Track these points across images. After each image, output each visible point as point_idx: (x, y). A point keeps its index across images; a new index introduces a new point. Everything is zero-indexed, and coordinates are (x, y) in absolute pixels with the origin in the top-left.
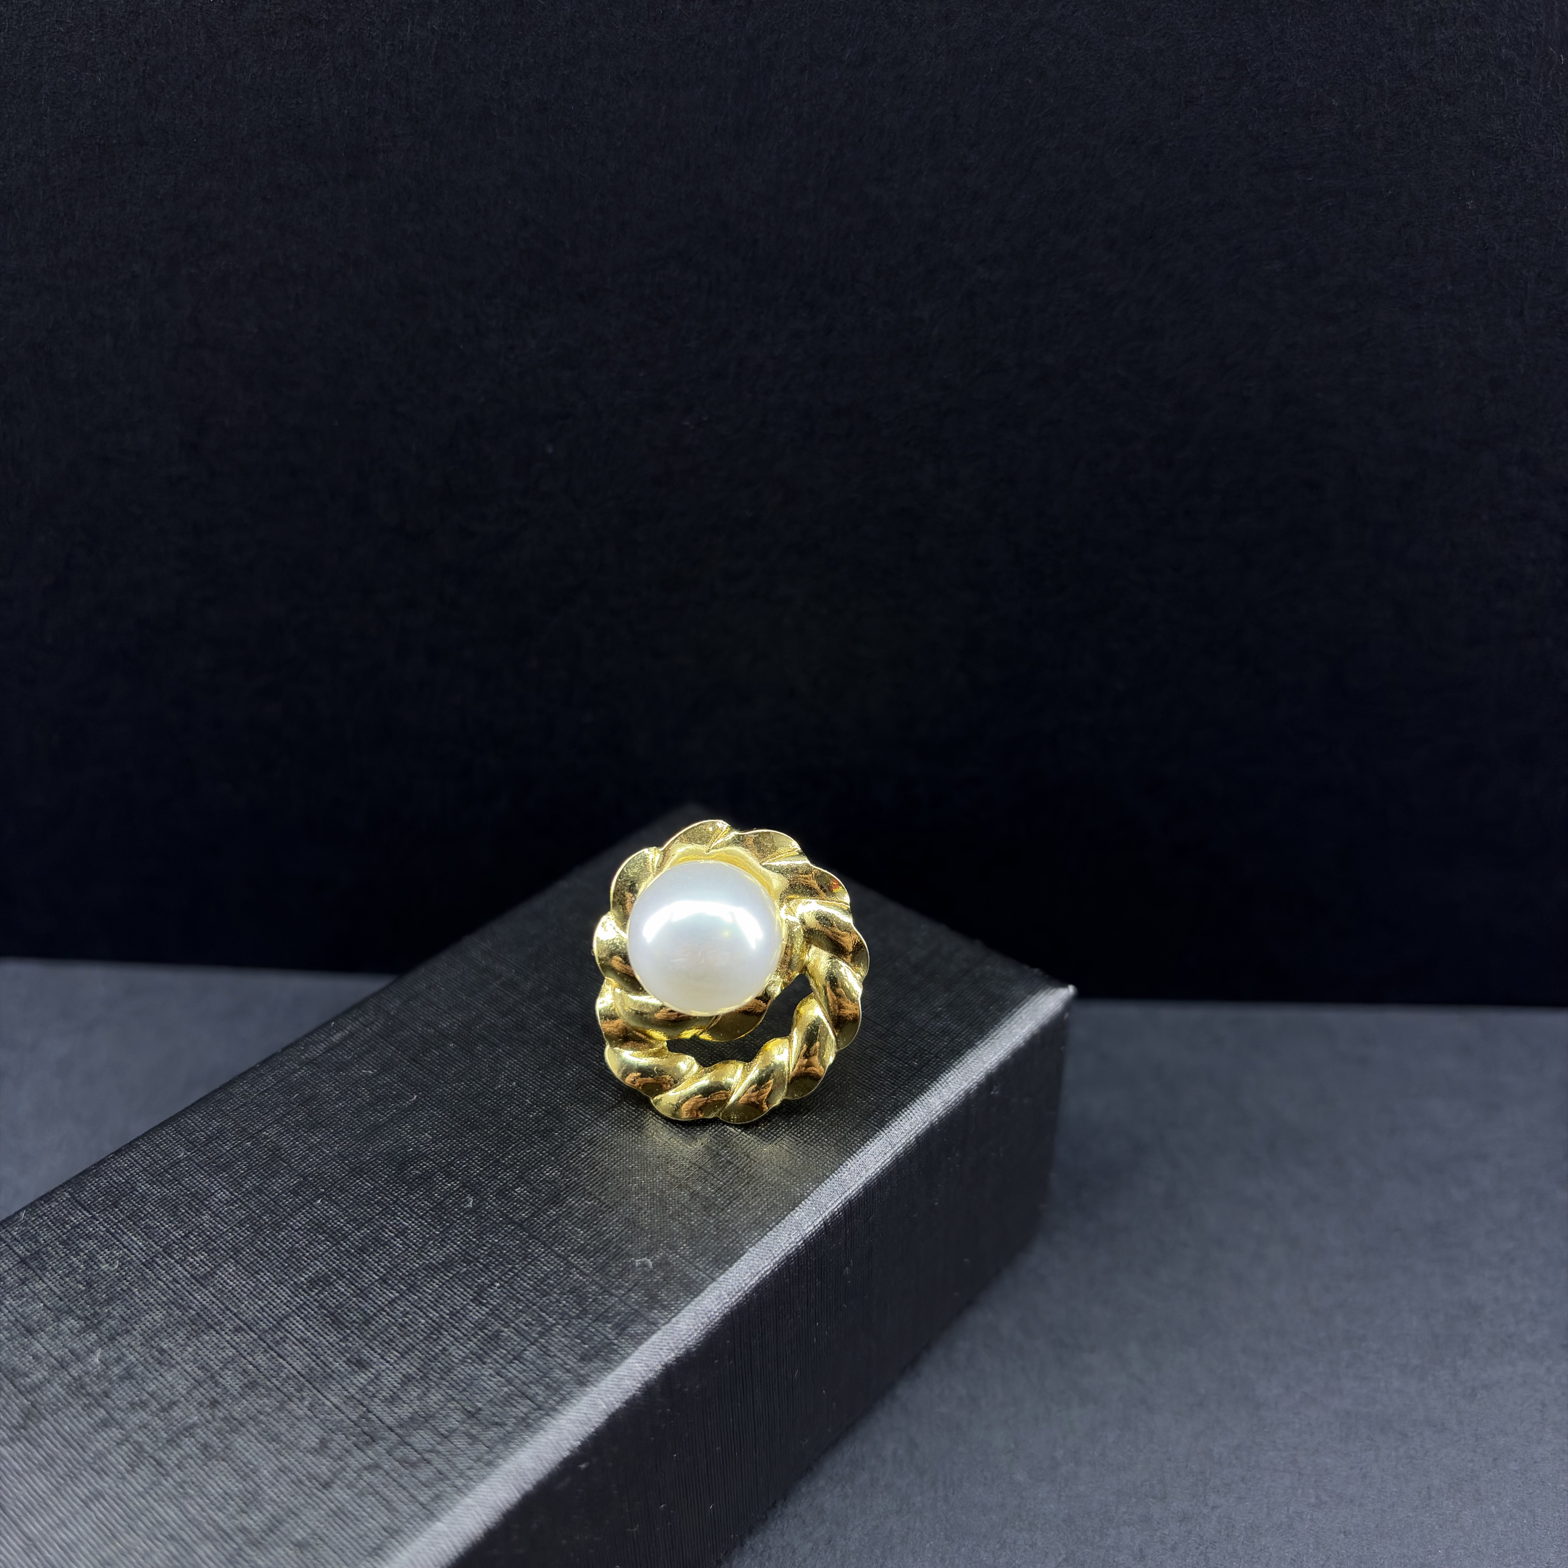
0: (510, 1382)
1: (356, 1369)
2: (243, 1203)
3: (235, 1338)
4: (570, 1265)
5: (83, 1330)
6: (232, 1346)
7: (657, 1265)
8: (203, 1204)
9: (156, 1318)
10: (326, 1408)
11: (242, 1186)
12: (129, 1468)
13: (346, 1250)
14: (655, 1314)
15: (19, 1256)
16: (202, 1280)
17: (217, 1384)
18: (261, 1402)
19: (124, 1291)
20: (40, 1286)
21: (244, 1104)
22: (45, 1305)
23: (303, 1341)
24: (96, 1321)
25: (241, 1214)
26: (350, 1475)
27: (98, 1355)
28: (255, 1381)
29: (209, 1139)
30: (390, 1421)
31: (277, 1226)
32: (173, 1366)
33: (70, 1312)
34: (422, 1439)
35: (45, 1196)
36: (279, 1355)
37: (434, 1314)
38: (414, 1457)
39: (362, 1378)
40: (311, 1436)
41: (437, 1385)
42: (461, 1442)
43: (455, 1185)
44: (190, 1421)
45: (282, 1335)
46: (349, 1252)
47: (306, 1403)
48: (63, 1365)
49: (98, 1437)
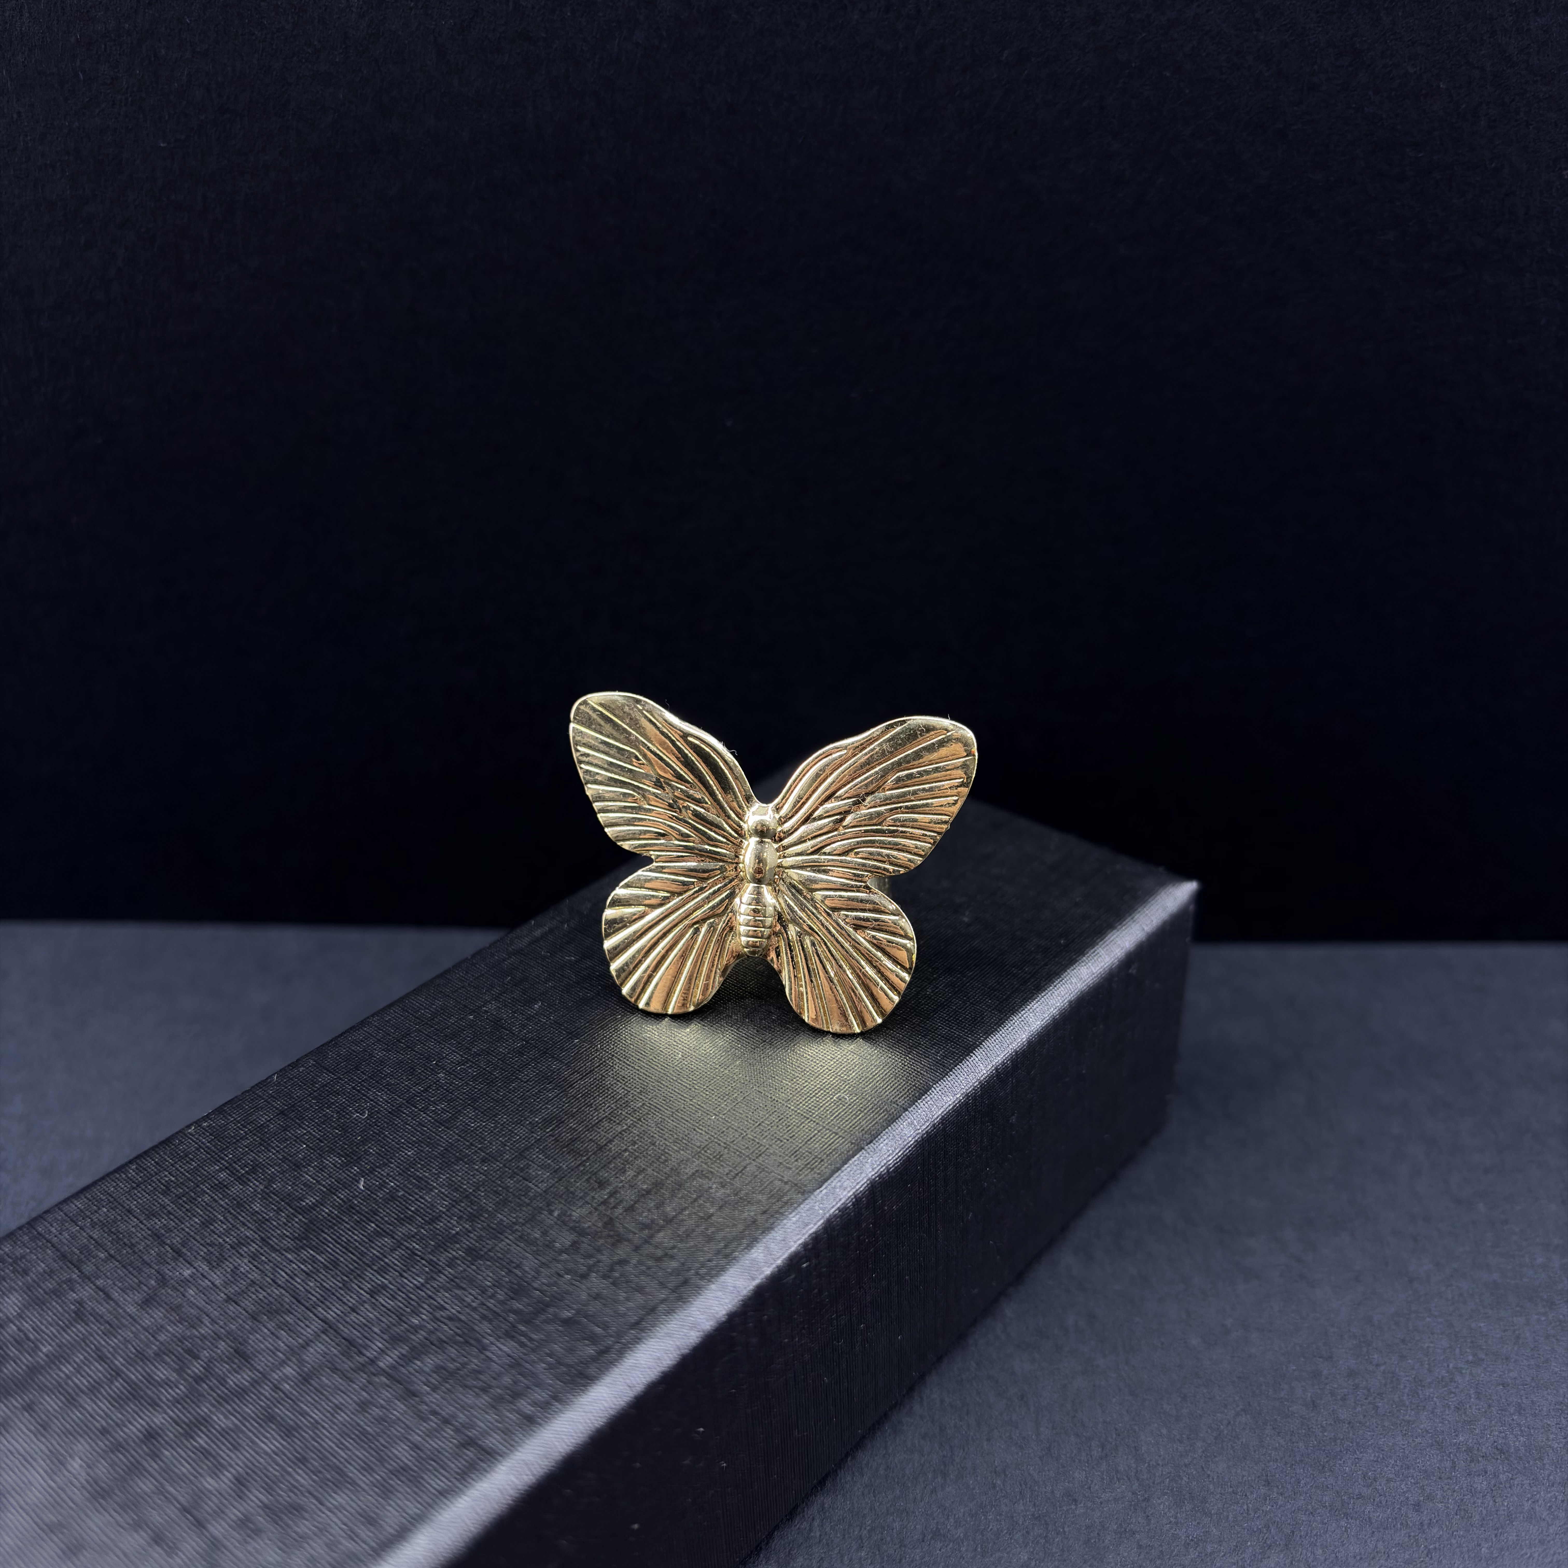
2: (474, 1063)
3: (483, 1167)
5: (346, 1164)
6: (481, 1174)
9: (409, 1153)
12: (404, 1268)
15: (277, 1109)
16: (445, 1124)
17: (472, 1202)
18: (514, 1215)
19: (377, 1134)
20: (301, 1132)
22: (307, 1146)
23: (544, 1167)
24: (355, 1157)
25: (472, 1071)
27: (362, 1183)
28: (507, 1200)
32: (431, 1190)
33: (331, 1151)
35: (293, 1063)
36: (524, 1179)
40: (565, 1239)
44: (454, 1232)
45: (525, 1163)
48: (332, 1190)
49: (373, 1245)
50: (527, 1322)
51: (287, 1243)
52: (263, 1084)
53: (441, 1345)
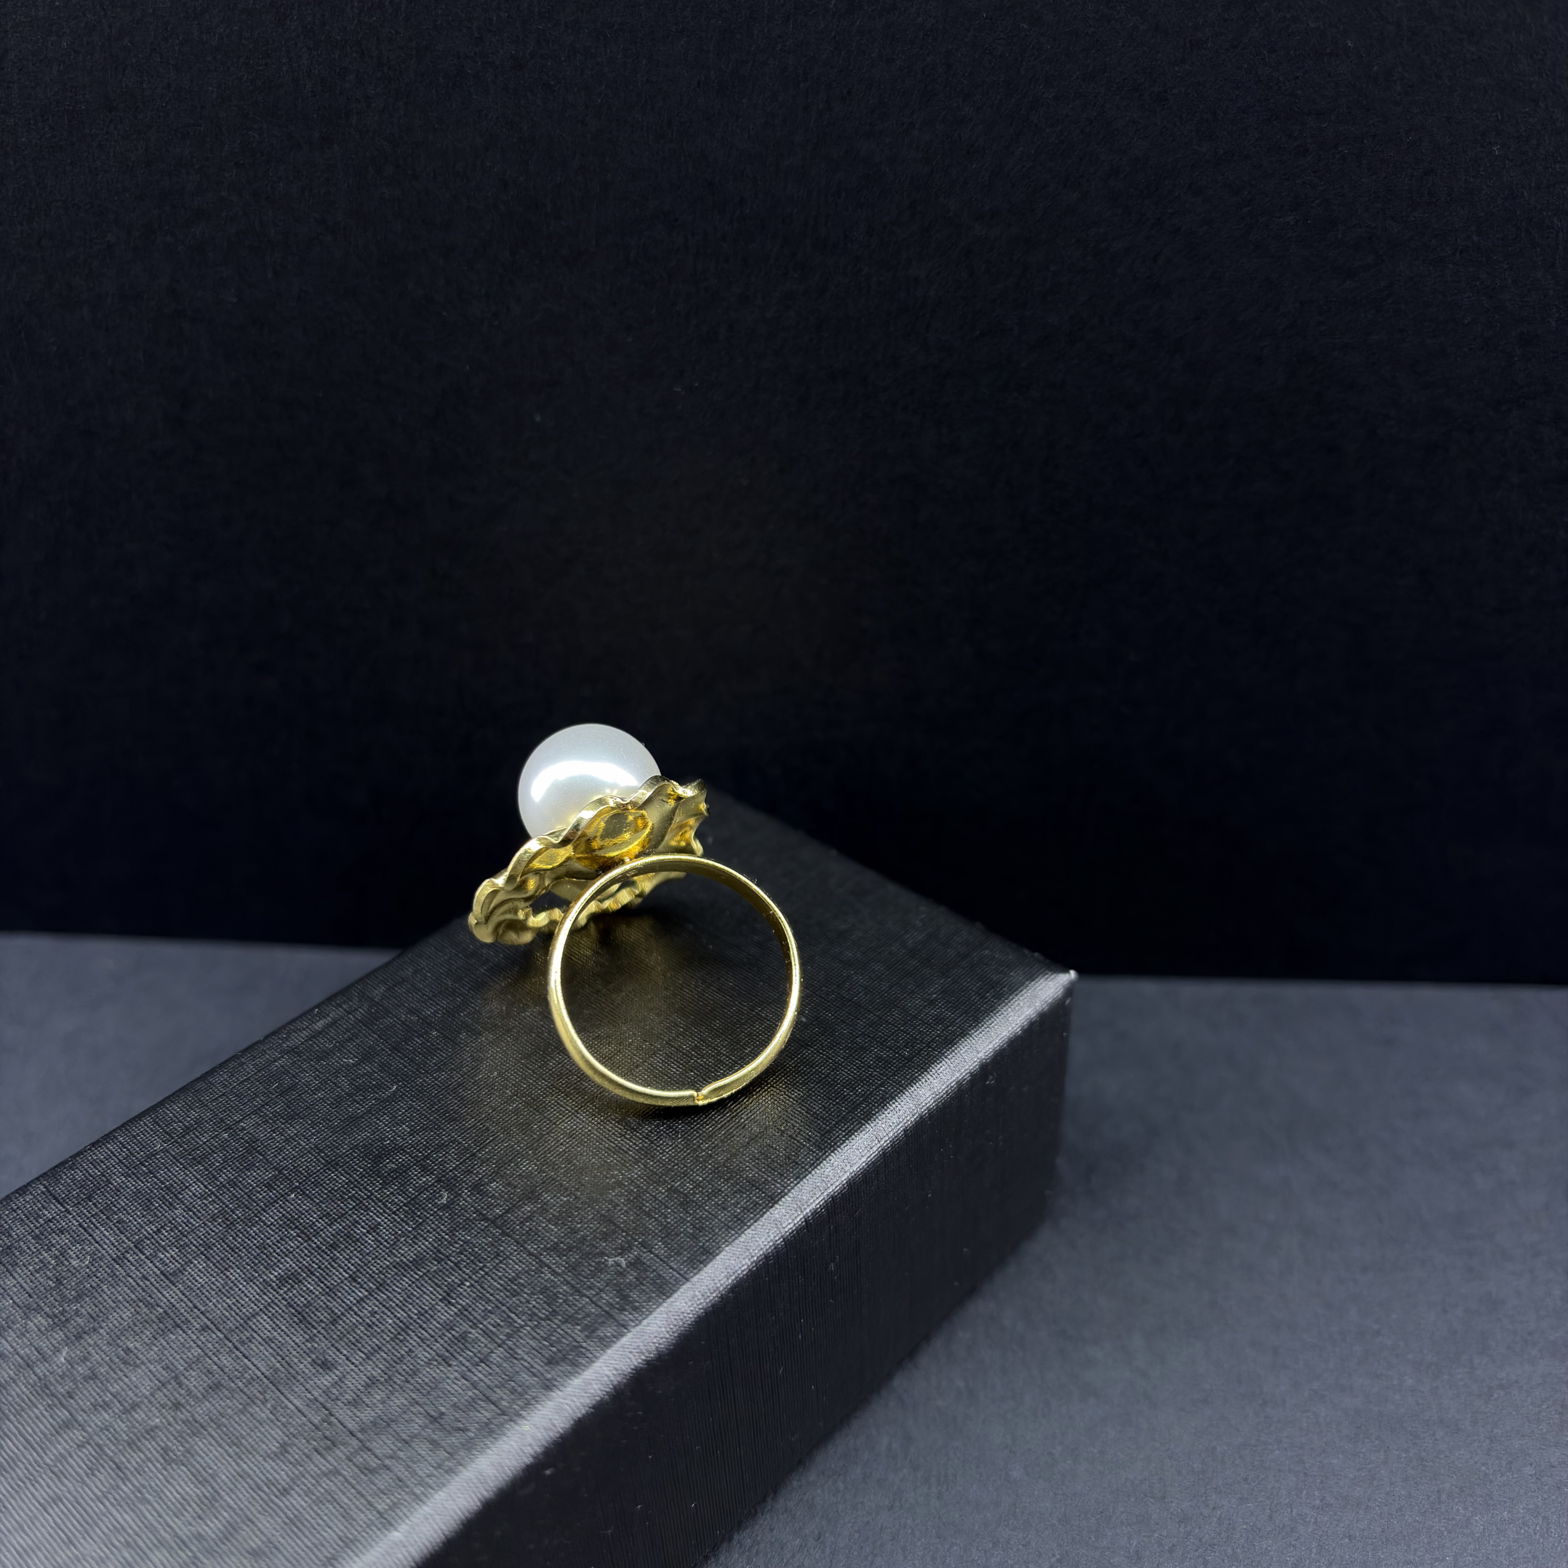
0: (474, 1385)
1: (321, 1370)
2: (217, 1197)
3: (202, 1337)
4: (542, 1264)
5: (51, 1328)
6: (198, 1346)
7: (630, 1265)
8: (177, 1198)
9: (124, 1316)
10: (289, 1411)
11: (216, 1179)
12: (89, 1471)
13: (318, 1246)
14: (625, 1317)
16: (171, 1277)
17: (180, 1384)
18: (223, 1404)
19: (94, 1288)
20: (10, 1282)
21: (224, 1094)
22: (14, 1302)
23: (268, 1341)
24: (64, 1319)
25: (214, 1209)
26: (309, 1481)
27: (64, 1354)
28: (219, 1382)
29: (187, 1130)
30: (351, 1425)
31: (249, 1222)
32: (137, 1366)
33: (39, 1309)
34: (383, 1445)
35: (20, 1189)
36: (244, 1355)
37: (401, 1314)
38: (374, 1463)
39: (326, 1380)
40: (273, 1439)
41: (401, 1388)
42: (423, 1449)
43: (430, 1179)
44: (152, 1424)
45: (248, 1335)
46: (320, 1248)
47: (269, 1406)
48: (28, 1363)
49: (60, 1438)
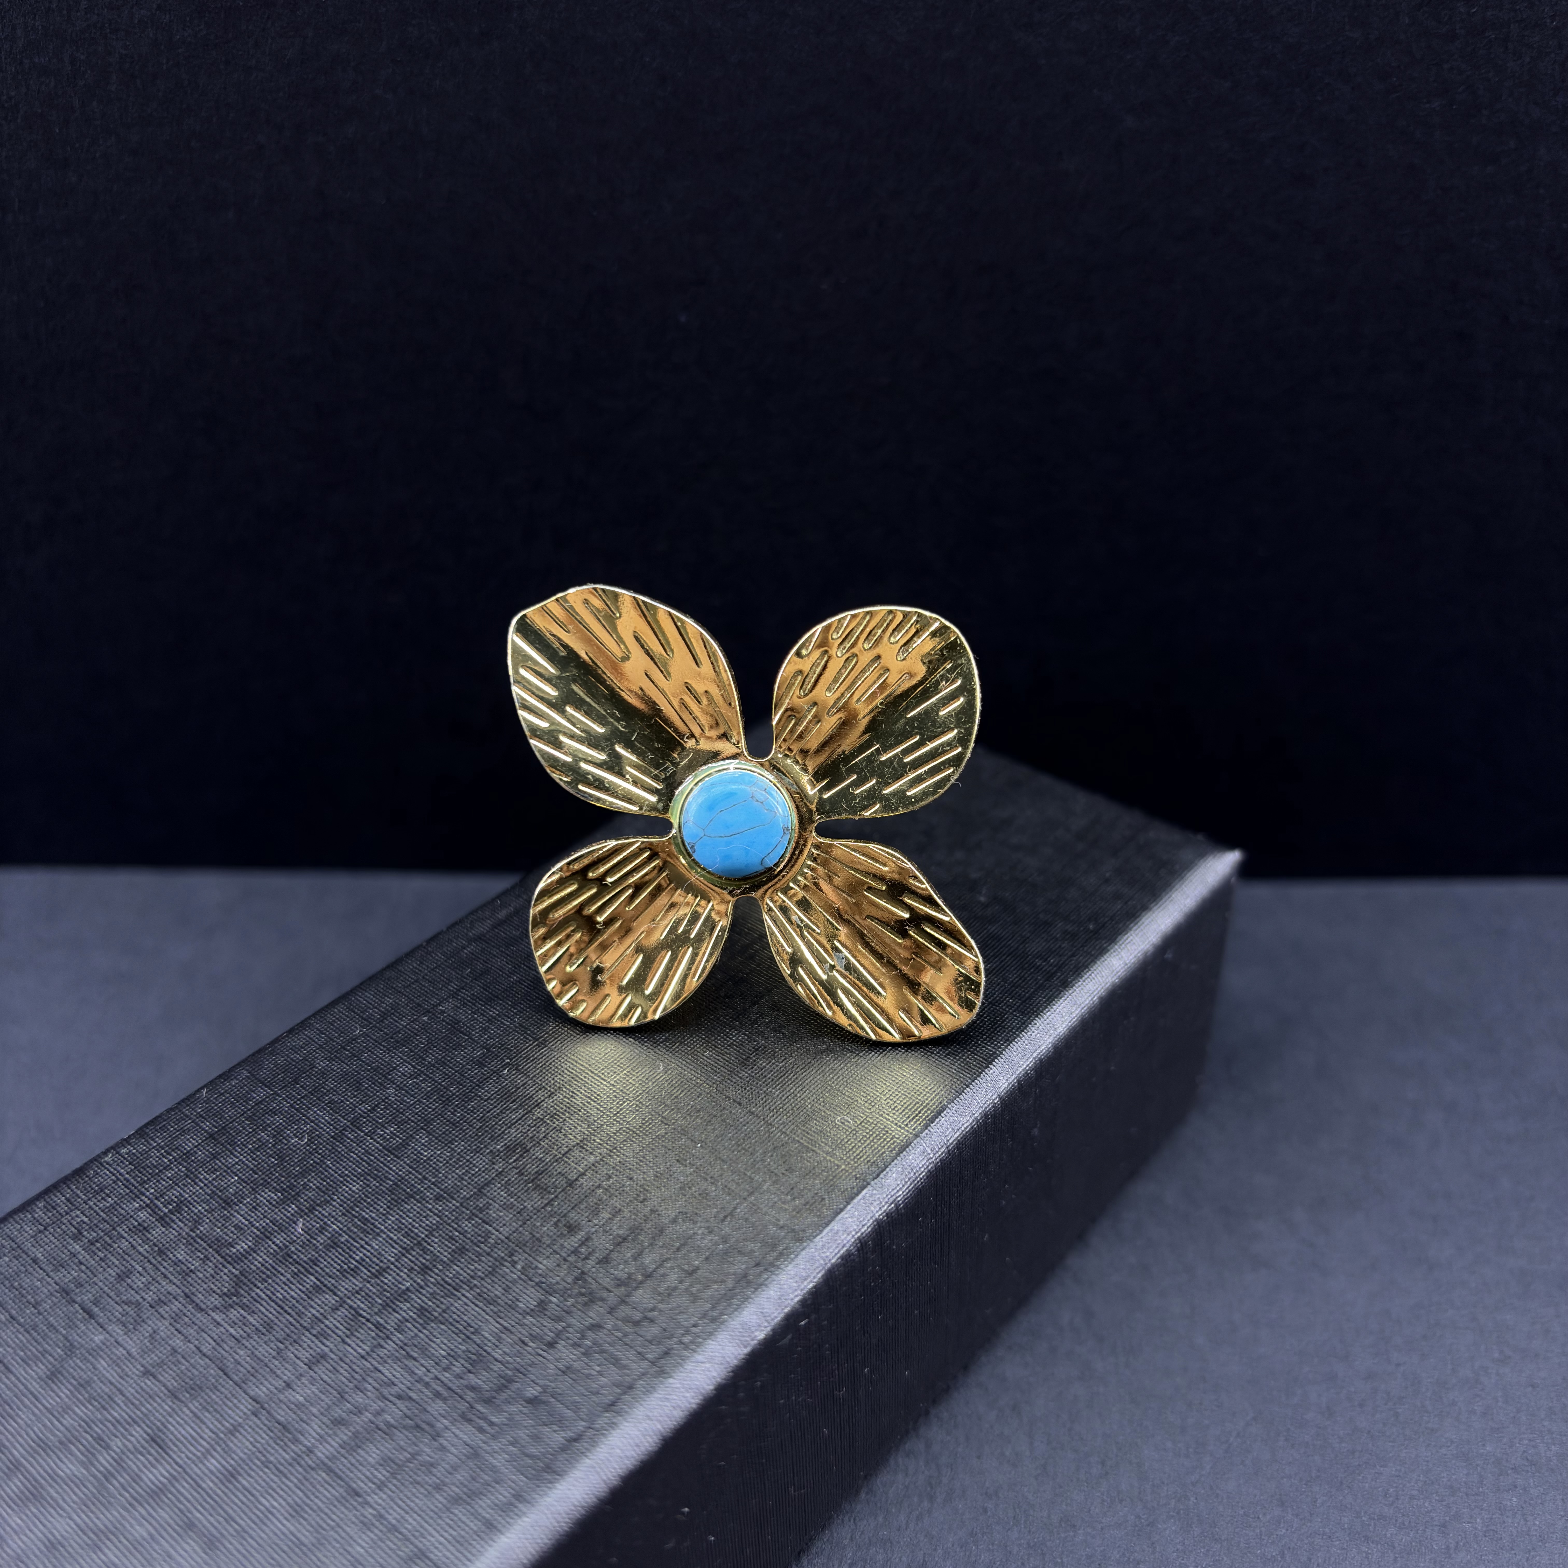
1: (565, 1232)
2: (427, 1076)
3: (437, 1206)
5: (283, 1201)
6: (435, 1214)
8: (386, 1078)
9: (353, 1188)
10: (540, 1272)
11: (424, 1059)
12: (348, 1332)
15: (206, 1131)
16: (395, 1152)
17: (425, 1251)
18: (473, 1268)
19: (318, 1164)
20: (232, 1160)
21: (416, 981)
22: (239, 1178)
23: (506, 1207)
24: (293, 1193)
25: (426, 1087)
26: (573, 1335)
27: (301, 1225)
28: (464, 1247)
29: (384, 1016)
30: (606, 1282)
31: (464, 1098)
32: (378, 1235)
33: (266, 1184)
34: (642, 1298)
35: (224, 1073)
36: (484, 1221)
38: (636, 1316)
39: (572, 1241)
40: (529, 1298)
42: (682, 1301)
44: (403, 1288)
45: (485, 1203)
47: (519, 1267)
48: (266, 1235)
49: (312, 1303)
50: (488, 1401)
51: (215, 1300)
52: (190, 1100)
53: (388, 1430)
